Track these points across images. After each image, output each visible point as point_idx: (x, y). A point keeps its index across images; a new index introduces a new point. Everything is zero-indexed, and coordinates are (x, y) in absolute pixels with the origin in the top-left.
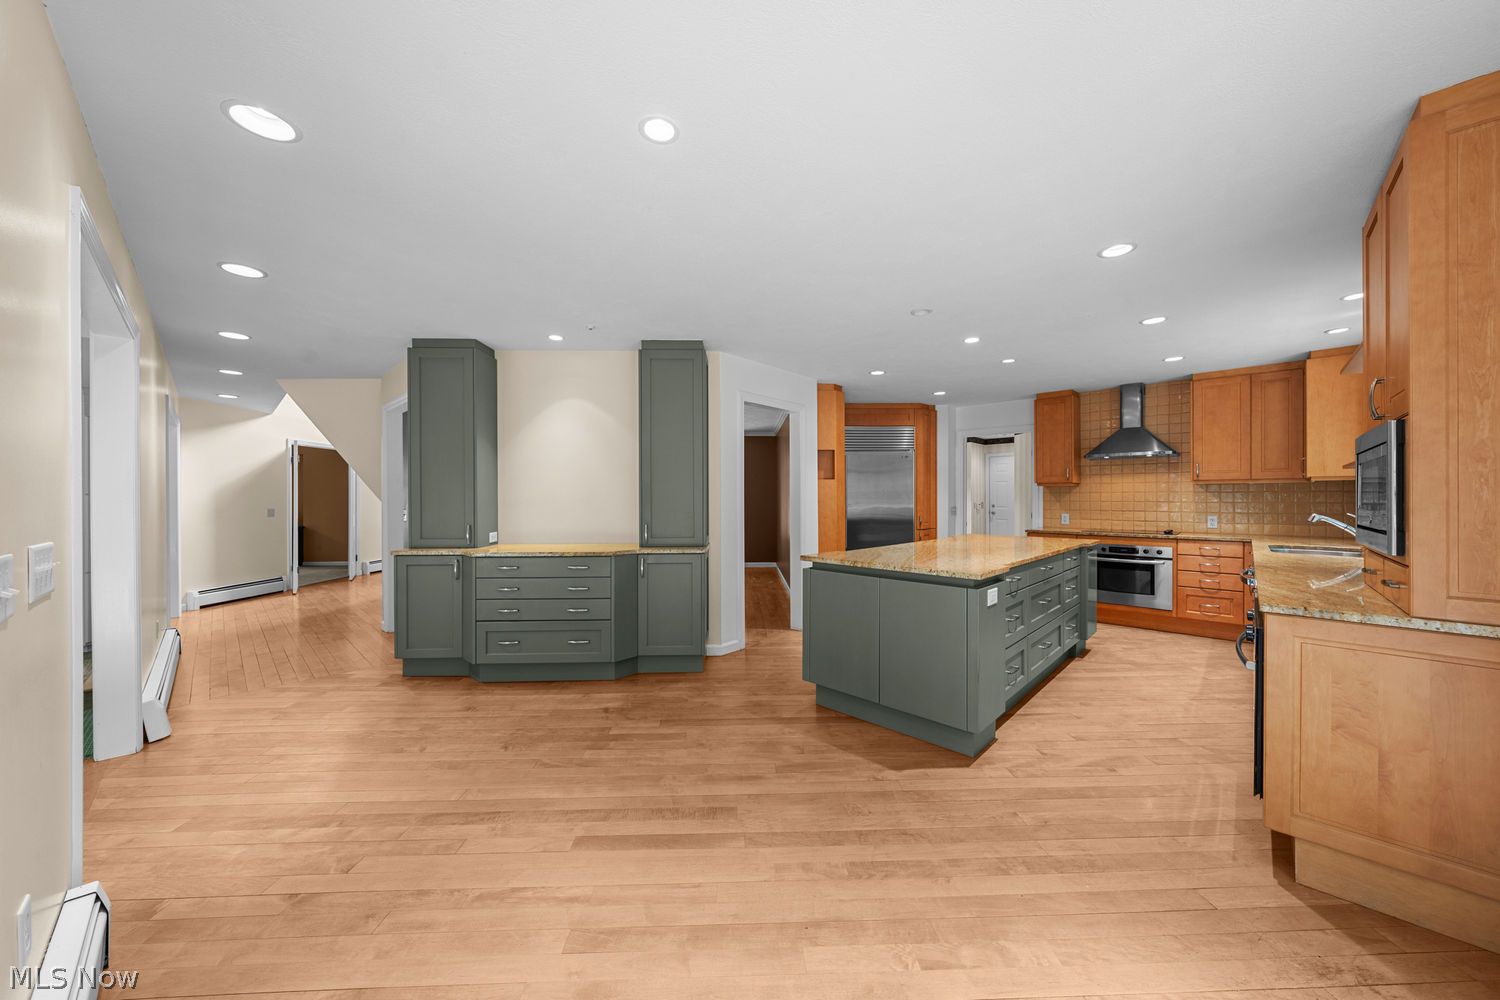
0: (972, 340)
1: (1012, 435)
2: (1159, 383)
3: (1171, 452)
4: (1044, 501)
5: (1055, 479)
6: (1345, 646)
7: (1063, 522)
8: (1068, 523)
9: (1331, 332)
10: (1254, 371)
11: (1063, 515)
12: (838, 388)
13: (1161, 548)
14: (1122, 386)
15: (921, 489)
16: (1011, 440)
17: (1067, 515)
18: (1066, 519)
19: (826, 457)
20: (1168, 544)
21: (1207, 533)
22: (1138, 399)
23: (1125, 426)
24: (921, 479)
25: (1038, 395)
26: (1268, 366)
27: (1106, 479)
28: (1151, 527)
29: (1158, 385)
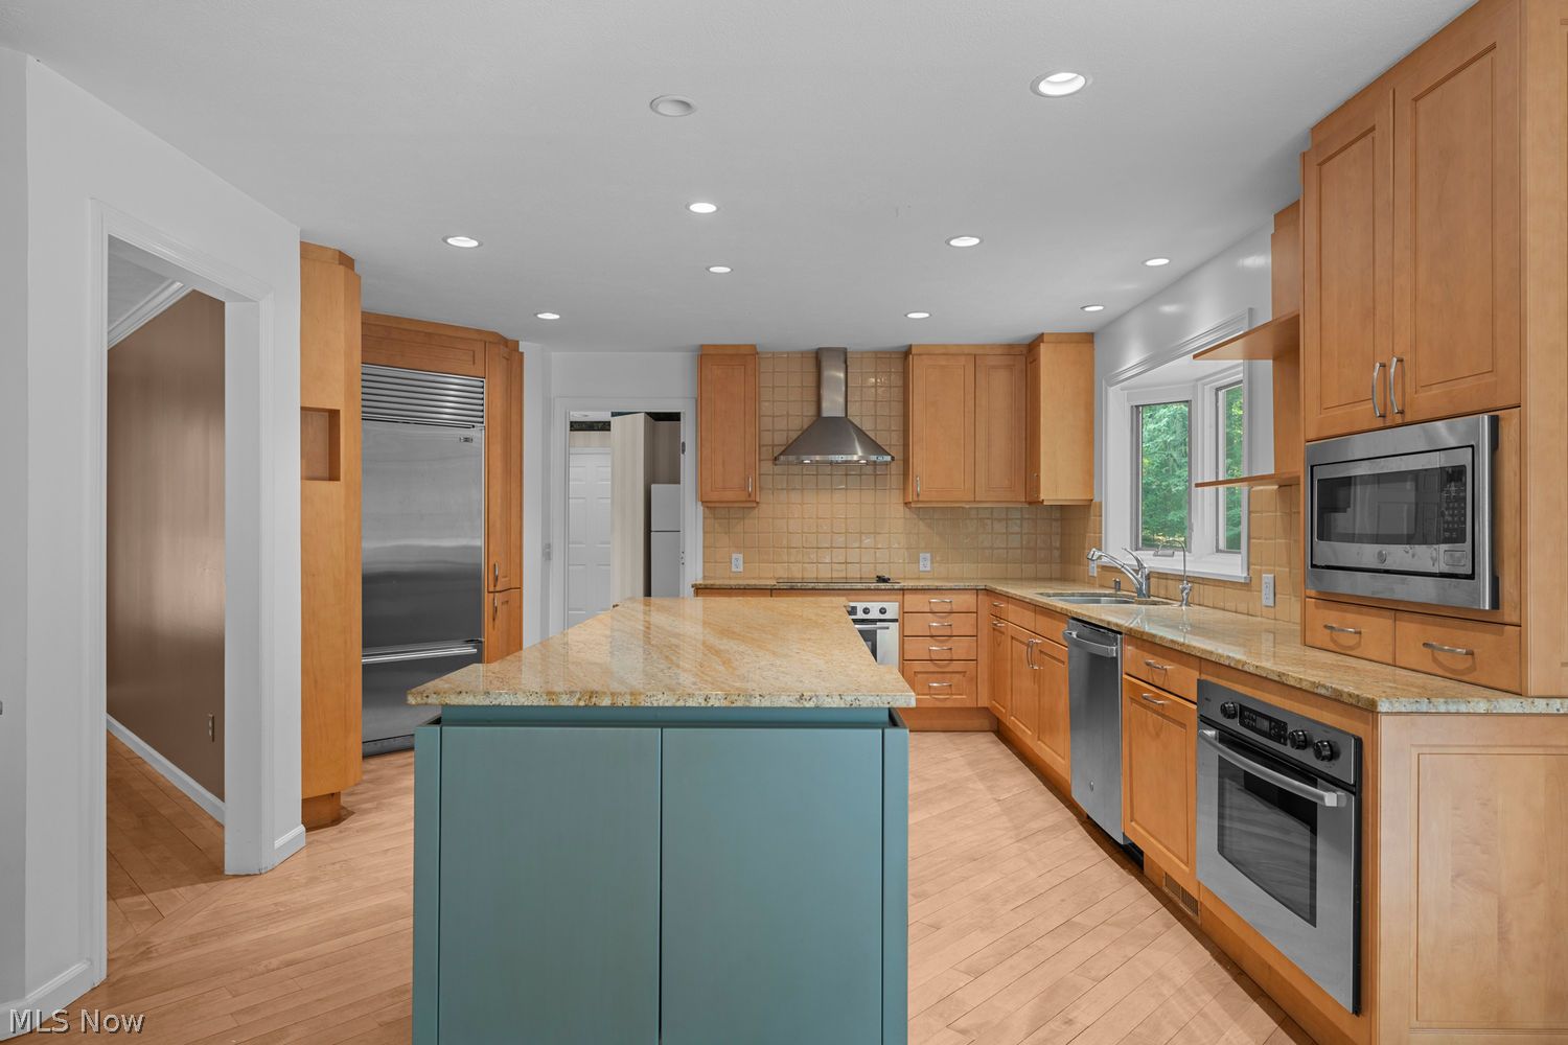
0: (703, 208)
1: (604, 416)
2: (862, 353)
3: (888, 458)
4: (704, 533)
5: (729, 495)
6: (1465, 751)
7: (734, 569)
8: (741, 569)
9: (1087, 309)
10: (981, 352)
11: (734, 556)
12: (346, 261)
13: (884, 605)
14: (820, 349)
15: (496, 509)
16: (605, 426)
17: (741, 556)
18: (738, 563)
19: (322, 425)
20: (894, 597)
21: (919, 579)
22: (842, 375)
23: (825, 414)
24: (497, 488)
25: (702, 346)
26: (993, 346)
27: (795, 497)
28: (853, 572)
29: (863, 354)
